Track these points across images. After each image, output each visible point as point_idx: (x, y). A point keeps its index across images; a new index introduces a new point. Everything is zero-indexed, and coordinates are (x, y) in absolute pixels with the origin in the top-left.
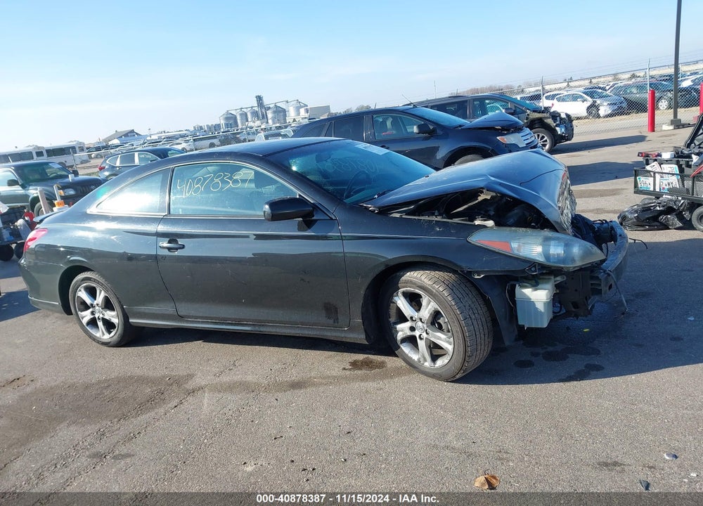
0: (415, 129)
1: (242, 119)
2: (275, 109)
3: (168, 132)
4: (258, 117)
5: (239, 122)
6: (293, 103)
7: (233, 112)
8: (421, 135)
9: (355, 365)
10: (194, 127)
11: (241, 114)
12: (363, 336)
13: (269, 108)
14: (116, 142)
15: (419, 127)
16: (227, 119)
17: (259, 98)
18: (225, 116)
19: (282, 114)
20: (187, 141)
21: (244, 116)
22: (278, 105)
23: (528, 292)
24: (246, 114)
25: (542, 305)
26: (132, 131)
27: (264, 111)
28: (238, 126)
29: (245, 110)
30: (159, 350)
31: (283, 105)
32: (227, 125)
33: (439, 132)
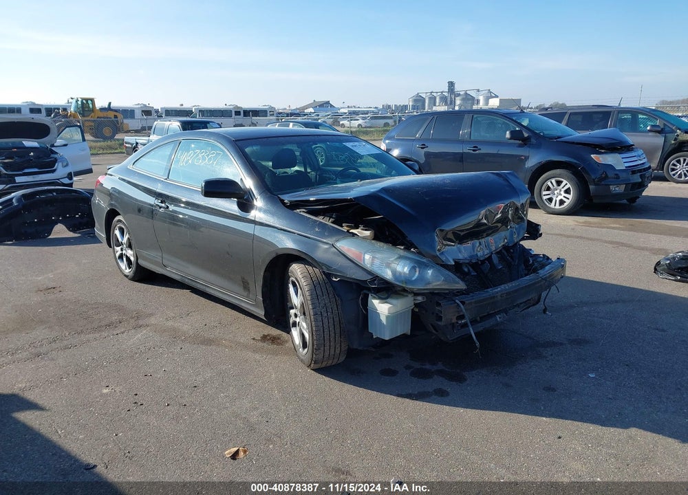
0: (508, 135)
1: (429, 103)
2: (464, 97)
3: (359, 107)
4: (446, 102)
5: (427, 105)
6: (483, 92)
7: (424, 96)
8: (512, 141)
9: (265, 338)
10: (383, 106)
11: (430, 98)
12: (263, 313)
13: (459, 95)
14: (311, 110)
15: (512, 133)
16: (415, 101)
17: (451, 84)
18: (414, 98)
19: (470, 102)
20: (364, 119)
21: (433, 100)
22: (468, 92)
23: (376, 302)
24: (435, 98)
25: (385, 318)
26: (328, 103)
27: (453, 96)
28: (424, 109)
29: (435, 94)
30: (157, 290)
31: (473, 94)
32: (414, 107)
33: (533, 141)
